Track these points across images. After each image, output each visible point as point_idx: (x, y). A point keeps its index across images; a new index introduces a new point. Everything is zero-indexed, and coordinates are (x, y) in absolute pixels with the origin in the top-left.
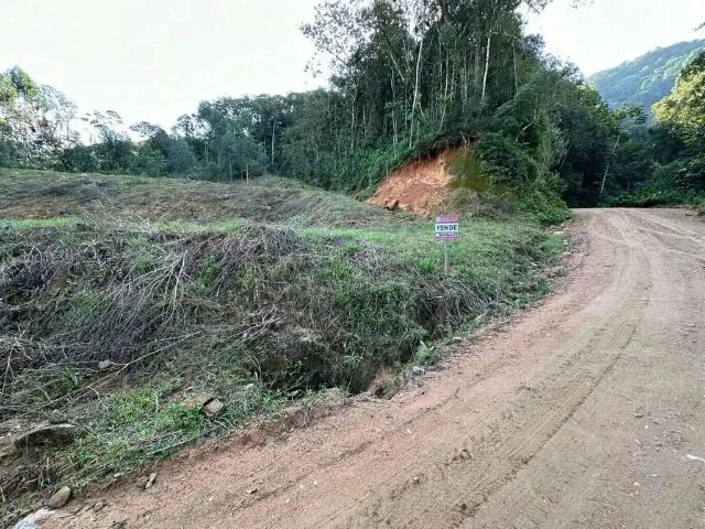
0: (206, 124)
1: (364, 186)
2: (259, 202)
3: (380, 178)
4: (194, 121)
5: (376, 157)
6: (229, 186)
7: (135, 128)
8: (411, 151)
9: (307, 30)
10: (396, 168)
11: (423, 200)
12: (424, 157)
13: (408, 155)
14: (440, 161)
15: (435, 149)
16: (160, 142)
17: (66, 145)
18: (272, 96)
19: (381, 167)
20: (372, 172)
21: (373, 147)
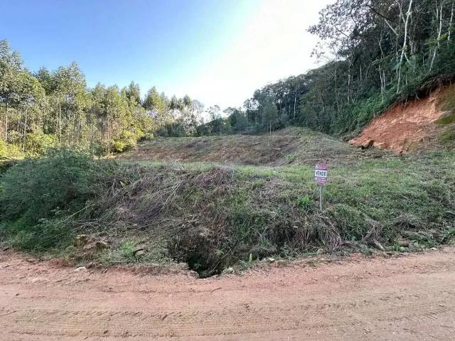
0: (257, 102)
1: (354, 129)
2: (274, 146)
3: (367, 121)
4: (251, 102)
5: (367, 104)
6: (259, 137)
7: (225, 111)
8: (398, 96)
9: (313, 30)
10: (383, 112)
11: (403, 137)
12: (411, 99)
13: (394, 99)
14: (431, 99)
15: (425, 89)
16: (235, 117)
17: (199, 124)
18: (296, 76)
19: (369, 112)
20: (361, 116)
21: (366, 96)
